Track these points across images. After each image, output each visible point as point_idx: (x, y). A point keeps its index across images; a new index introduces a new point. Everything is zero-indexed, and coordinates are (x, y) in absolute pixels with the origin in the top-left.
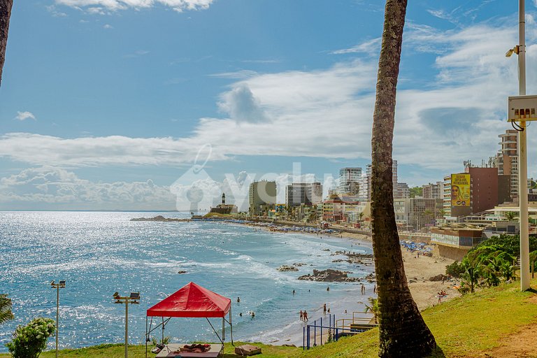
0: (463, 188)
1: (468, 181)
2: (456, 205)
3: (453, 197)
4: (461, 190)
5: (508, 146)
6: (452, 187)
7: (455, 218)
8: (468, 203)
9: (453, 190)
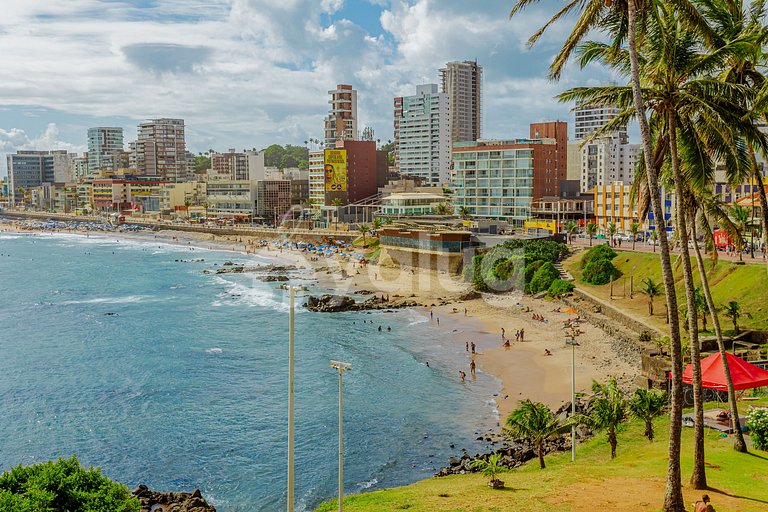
0: (338, 168)
1: (345, 157)
2: (331, 189)
3: (327, 179)
4: (336, 170)
5: (341, 106)
6: (326, 166)
7: (334, 208)
8: (344, 187)
9: (327, 171)
